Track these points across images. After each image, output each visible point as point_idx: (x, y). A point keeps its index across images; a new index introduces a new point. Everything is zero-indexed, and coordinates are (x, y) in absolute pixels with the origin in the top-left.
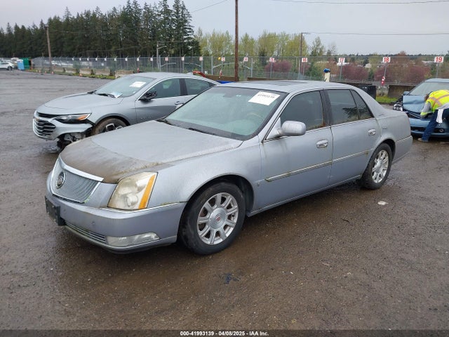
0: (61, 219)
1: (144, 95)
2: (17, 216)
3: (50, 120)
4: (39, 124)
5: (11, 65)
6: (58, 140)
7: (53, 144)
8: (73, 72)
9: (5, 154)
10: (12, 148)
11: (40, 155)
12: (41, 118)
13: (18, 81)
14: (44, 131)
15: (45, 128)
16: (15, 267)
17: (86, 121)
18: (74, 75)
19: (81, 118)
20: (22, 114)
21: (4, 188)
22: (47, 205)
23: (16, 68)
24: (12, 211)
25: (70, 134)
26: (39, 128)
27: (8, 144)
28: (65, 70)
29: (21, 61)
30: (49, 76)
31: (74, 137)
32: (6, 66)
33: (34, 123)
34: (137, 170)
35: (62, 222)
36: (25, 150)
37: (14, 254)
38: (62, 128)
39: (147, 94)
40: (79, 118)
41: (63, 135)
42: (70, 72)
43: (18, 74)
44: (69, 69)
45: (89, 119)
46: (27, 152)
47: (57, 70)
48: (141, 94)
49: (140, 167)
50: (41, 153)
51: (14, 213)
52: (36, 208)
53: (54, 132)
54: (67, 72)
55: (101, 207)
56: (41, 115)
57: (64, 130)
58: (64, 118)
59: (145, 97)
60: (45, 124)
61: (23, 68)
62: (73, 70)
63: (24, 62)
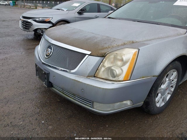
0: (50, 82)
1: (80, 10)
2: (14, 75)
3: (29, 20)
4: (23, 23)
5: (7, 3)
6: (34, 32)
7: (31, 34)
8: (34, 8)
9: (4, 38)
10: (9, 36)
11: (24, 40)
12: (24, 19)
13: (11, 9)
14: (26, 27)
15: (27, 25)
16: (14, 118)
17: (49, 22)
18: (34, 9)
19: (46, 20)
20: (13, 22)
21: (5, 56)
22: (37, 70)
23: (9, 5)
24: (10, 71)
25: (40, 29)
26: (23, 25)
27: (6, 33)
28: (30, 7)
29: (11, 2)
30: (24, 9)
31: (42, 31)
32: (5, 4)
33: (20, 22)
34: (118, 46)
35: (50, 85)
36: (16, 37)
37: (12, 106)
38: (36, 25)
39: (81, 10)
40: (45, 20)
41: (37, 29)
42: (33, 8)
43: (10, 7)
44: (32, 6)
45: (51, 21)
46: (17, 38)
47: (27, 7)
48: (78, 10)
49: (120, 44)
50: (24, 39)
51: (11, 73)
52: (25, 70)
53: (32, 27)
54: (31, 7)
55: (89, 76)
56: (24, 17)
57: (37, 26)
58: (37, 20)
59: (81, 11)
60: (26, 23)
61: (12, 5)
62: (34, 7)
63: (13, 2)
